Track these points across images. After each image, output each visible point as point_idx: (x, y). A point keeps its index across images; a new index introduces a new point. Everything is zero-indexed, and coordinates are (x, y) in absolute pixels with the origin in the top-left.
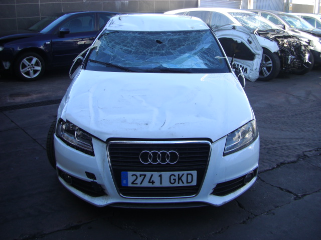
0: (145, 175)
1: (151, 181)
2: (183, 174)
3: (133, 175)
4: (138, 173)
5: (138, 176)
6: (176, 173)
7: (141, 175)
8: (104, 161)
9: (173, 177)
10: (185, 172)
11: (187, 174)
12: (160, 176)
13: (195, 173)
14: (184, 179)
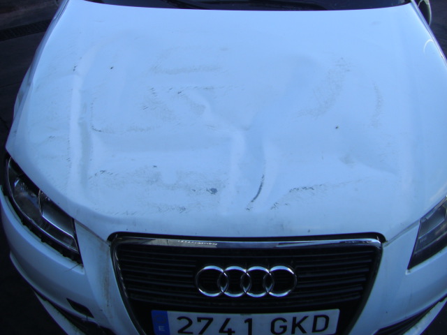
0: (210, 320)
1: (226, 329)
2: (305, 318)
3: (180, 318)
4: (193, 316)
5: (194, 320)
6: (289, 316)
7: (199, 319)
8: (106, 283)
9: (278, 324)
10: (311, 314)
11: (316, 317)
12: (249, 321)
13: (334, 314)
14: (307, 325)
